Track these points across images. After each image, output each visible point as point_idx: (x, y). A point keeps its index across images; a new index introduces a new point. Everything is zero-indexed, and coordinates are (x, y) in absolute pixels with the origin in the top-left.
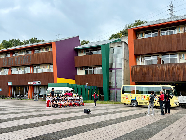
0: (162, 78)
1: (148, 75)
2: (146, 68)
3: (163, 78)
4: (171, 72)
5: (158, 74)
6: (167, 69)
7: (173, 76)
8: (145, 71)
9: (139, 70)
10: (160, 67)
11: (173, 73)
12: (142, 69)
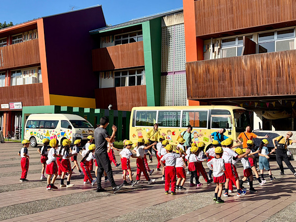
0: (252, 89)
1: (221, 83)
2: (217, 67)
3: (255, 89)
4: (274, 73)
5: (244, 79)
6: (265, 66)
7: (277, 82)
8: (216, 72)
9: (202, 71)
10: (248, 62)
11: (279, 75)
12: (209, 70)
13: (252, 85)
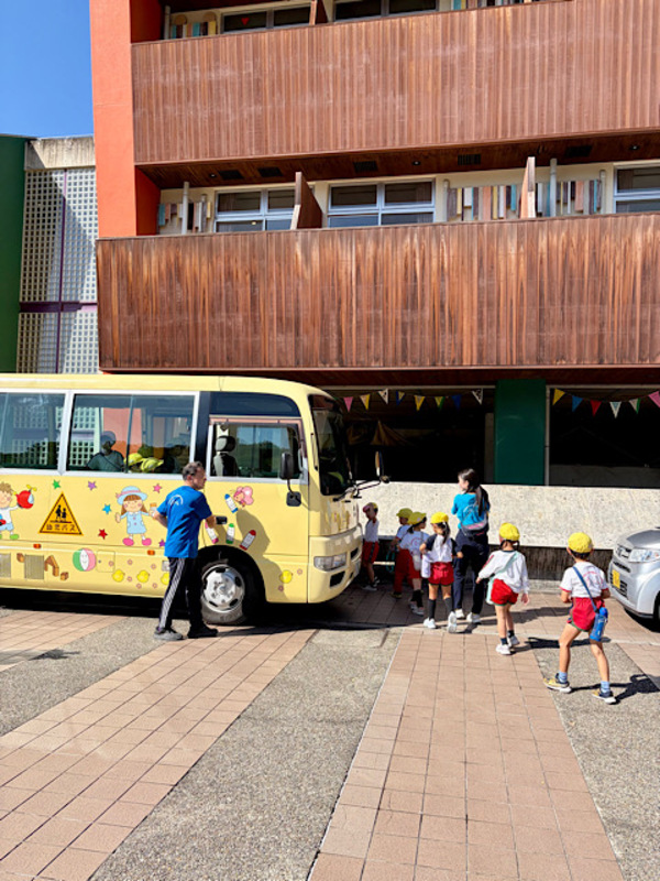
0: (325, 346)
1: (222, 317)
2: (210, 260)
3: (334, 344)
4: (395, 296)
5: (297, 310)
6: (367, 271)
7: (405, 325)
8: (204, 281)
9: (154, 273)
10: (315, 254)
11: (411, 301)
12: (179, 270)
13: (324, 331)
